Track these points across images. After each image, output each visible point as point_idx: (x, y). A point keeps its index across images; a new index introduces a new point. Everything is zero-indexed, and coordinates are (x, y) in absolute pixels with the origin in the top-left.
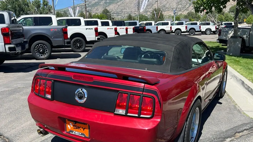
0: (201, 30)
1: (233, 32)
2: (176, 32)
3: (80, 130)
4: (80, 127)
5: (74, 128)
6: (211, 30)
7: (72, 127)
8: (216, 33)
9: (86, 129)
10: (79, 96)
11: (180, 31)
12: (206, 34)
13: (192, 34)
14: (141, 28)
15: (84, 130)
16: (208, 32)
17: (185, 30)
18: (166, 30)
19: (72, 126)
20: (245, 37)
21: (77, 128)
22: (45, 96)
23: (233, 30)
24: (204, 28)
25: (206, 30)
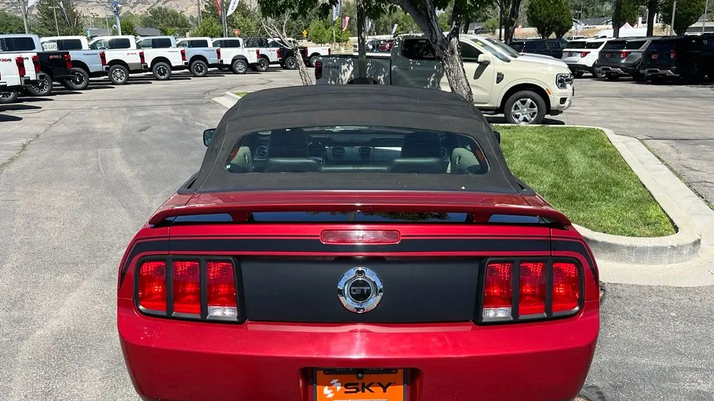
0: (222, 61)
1: (351, 68)
2: (155, 67)
3: (372, 391)
4: (371, 385)
5: (346, 392)
6: (246, 60)
7: (341, 390)
8: (259, 67)
9: (395, 384)
10: (354, 293)
11: (166, 65)
12: (236, 73)
13: (199, 72)
14: (56, 57)
15: (385, 391)
16: (240, 67)
17: (181, 63)
18: (127, 62)
19: (339, 388)
20: (382, 80)
21: (358, 390)
22: (204, 312)
23: (350, 63)
24: (228, 55)
25: (234, 60)
